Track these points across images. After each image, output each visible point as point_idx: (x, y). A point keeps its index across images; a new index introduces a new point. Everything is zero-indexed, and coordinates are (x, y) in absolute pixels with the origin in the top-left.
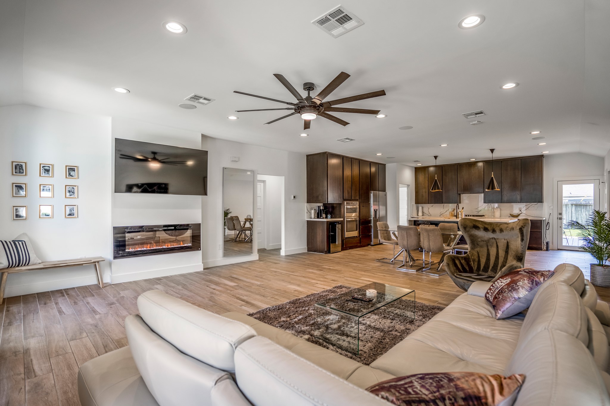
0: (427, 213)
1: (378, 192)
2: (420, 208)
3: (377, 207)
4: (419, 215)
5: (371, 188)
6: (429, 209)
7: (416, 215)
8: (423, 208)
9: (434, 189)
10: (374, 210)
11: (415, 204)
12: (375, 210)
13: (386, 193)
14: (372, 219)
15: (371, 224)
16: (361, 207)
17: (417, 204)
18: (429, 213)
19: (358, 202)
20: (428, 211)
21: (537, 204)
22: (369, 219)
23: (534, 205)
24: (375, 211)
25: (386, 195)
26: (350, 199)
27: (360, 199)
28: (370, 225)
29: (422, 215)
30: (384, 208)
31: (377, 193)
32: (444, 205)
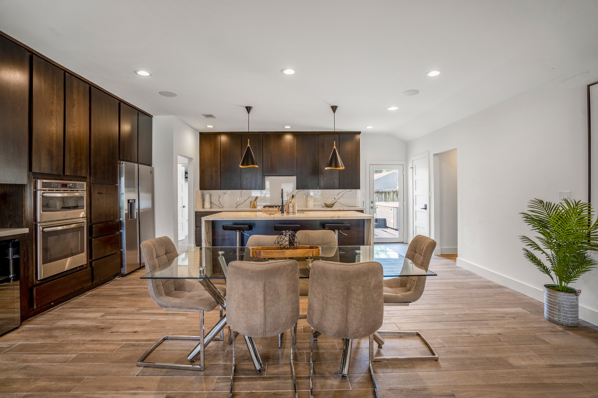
0: (217, 204)
1: (136, 165)
2: (207, 197)
3: (133, 196)
4: (205, 207)
5: (121, 156)
6: (220, 197)
7: (201, 206)
8: (210, 196)
9: (245, 164)
10: (128, 200)
11: (200, 189)
12: (130, 201)
13: (153, 169)
14: (123, 219)
15: (121, 231)
16: (95, 195)
17: (202, 191)
18: (220, 204)
19: (85, 183)
20: (219, 201)
21: (351, 191)
22: (117, 220)
23: (347, 193)
24: (131, 204)
25: (152, 172)
26: (59, 175)
27: (90, 176)
28: (118, 233)
29: (209, 207)
30: (149, 196)
31: (134, 166)
32: (241, 192)
